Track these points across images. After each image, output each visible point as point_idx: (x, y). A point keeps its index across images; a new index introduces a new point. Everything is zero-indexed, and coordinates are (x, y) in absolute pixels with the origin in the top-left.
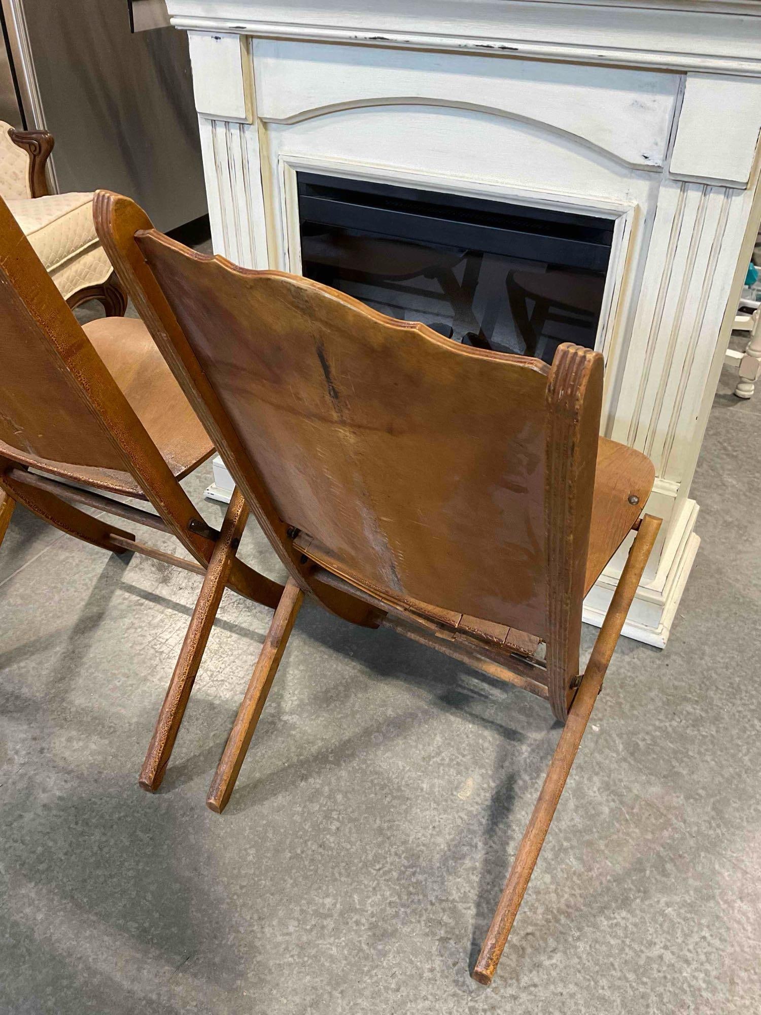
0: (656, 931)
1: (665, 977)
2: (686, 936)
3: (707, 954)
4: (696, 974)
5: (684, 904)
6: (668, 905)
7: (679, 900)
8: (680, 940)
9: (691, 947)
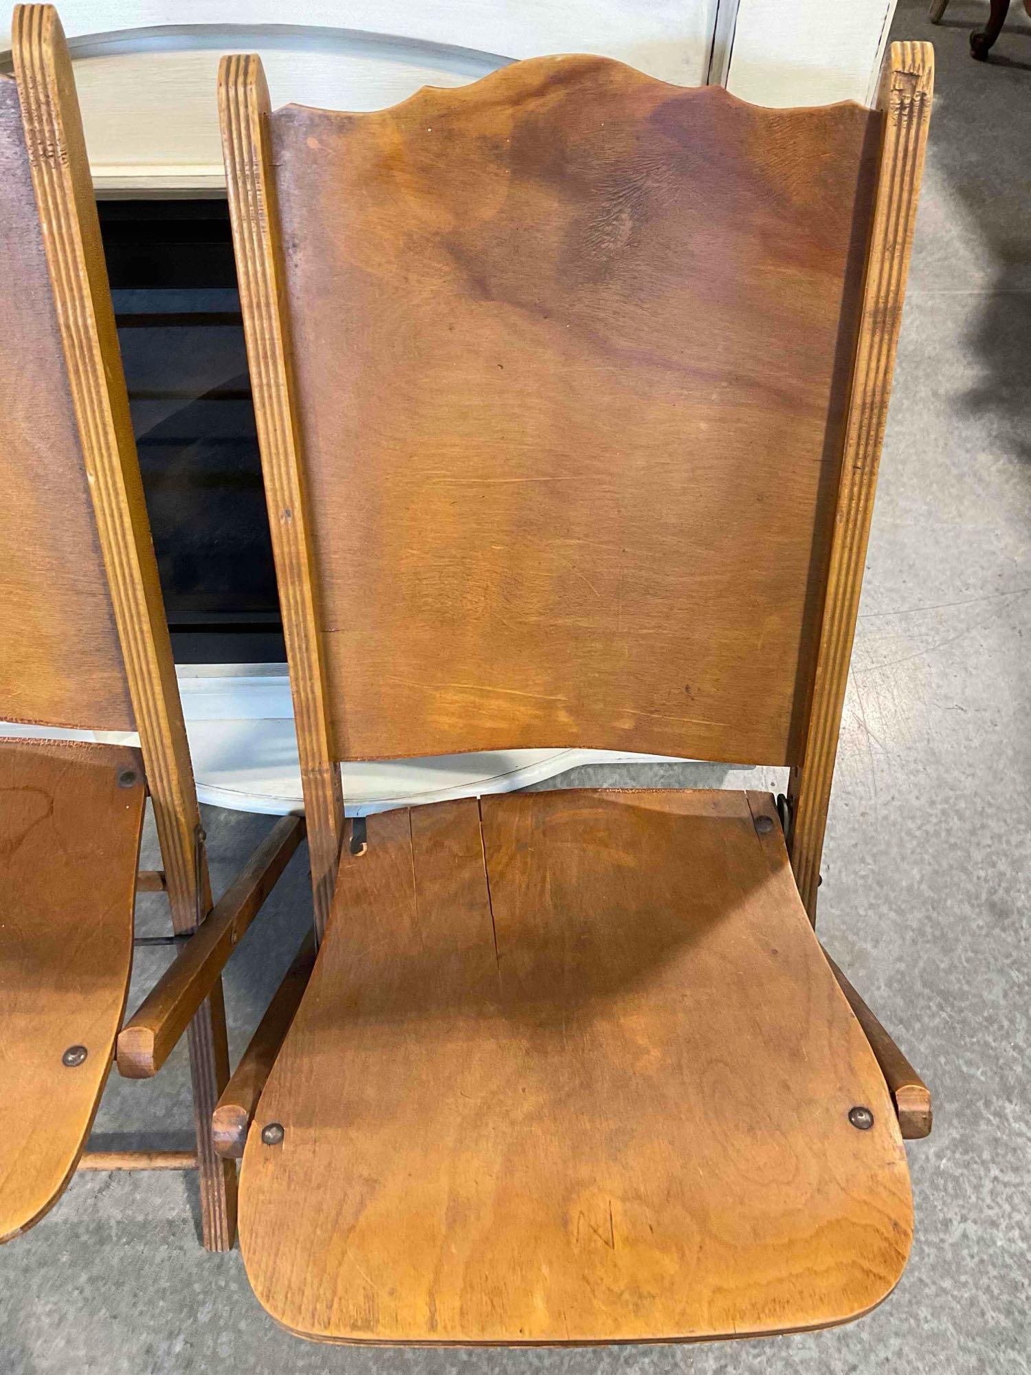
0: (944, 1203)
1: (982, 1261)
2: (977, 1188)
3: (1009, 1199)
4: (1011, 1235)
5: (955, 1145)
6: (939, 1156)
7: (947, 1142)
8: (974, 1199)
9: (988, 1201)
